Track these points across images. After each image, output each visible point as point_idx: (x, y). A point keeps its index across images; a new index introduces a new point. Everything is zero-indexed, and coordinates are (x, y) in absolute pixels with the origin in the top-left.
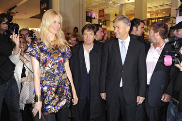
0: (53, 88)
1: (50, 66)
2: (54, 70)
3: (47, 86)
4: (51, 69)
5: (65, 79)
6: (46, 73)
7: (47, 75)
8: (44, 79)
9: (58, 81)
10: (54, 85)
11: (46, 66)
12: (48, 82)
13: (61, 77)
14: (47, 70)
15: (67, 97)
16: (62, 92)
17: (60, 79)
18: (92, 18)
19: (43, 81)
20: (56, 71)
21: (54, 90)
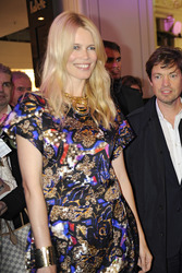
0: (79, 227)
1: (72, 164)
2: (83, 177)
3: (63, 221)
4: (75, 171)
5: (115, 201)
6: (59, 186)
7: (63, 189)
8: (53, 202)
9: (94, 207)
10: (83, 219)
11: (60, 166)
12: (66, 209)
13: (102, 197)
14: (61, 174)
15: (124, 252)
16: (110, 237)
17: (100, 201)
18: (174, 37)
19: (51, 207)
20: (89, 180)
21: (85, 233)
